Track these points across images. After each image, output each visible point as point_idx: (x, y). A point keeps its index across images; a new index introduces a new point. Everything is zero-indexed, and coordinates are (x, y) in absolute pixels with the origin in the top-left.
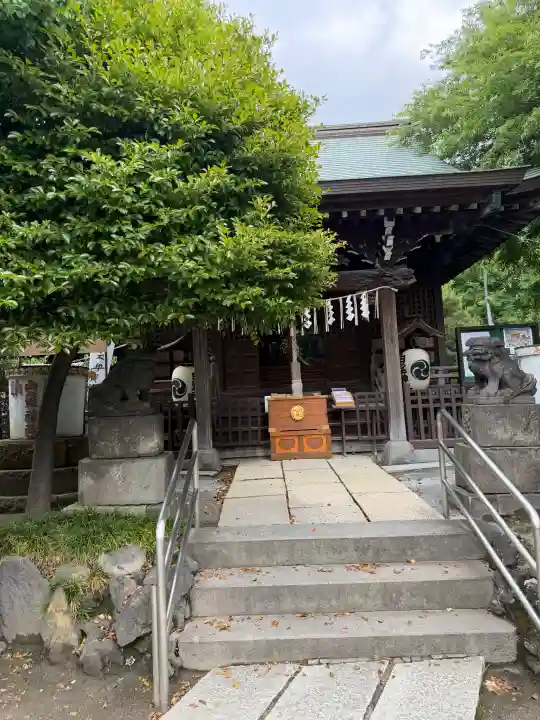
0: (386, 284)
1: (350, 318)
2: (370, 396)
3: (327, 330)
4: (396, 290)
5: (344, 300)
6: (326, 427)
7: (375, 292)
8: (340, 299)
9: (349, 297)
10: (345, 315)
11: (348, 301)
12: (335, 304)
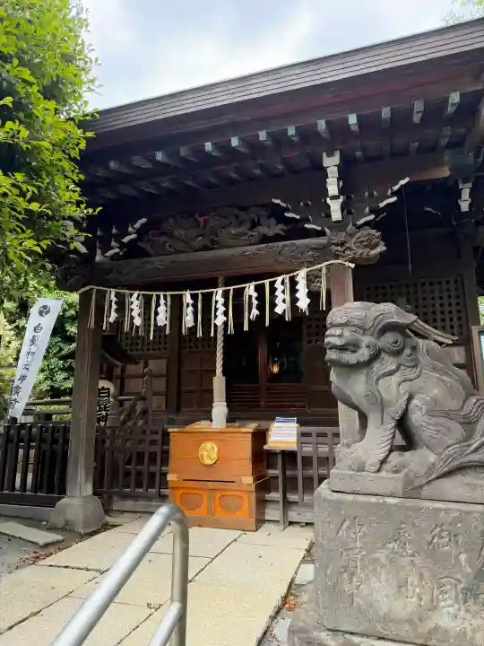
0: (337, 257)
1: (279, 310)
2: (319, 435)
3: (246, 328)
4: (353, 265)
5: (272, 284)
6: (249, 480)
7: (320, 270)
8: (267, 282)
9: (279, 279)
10: (273, 305)
11: (278, 285)
12: (260, 289)
